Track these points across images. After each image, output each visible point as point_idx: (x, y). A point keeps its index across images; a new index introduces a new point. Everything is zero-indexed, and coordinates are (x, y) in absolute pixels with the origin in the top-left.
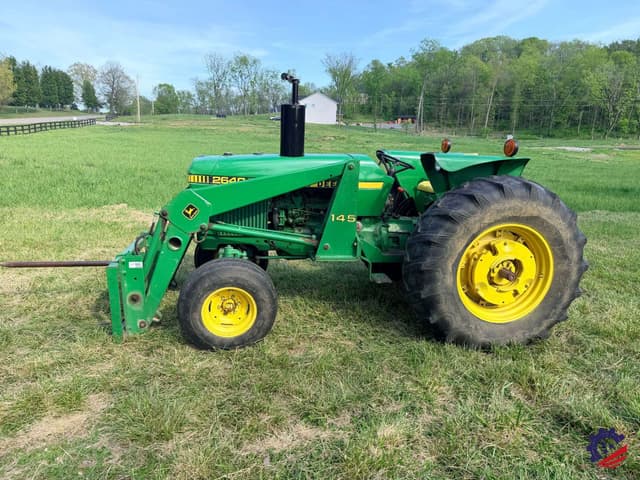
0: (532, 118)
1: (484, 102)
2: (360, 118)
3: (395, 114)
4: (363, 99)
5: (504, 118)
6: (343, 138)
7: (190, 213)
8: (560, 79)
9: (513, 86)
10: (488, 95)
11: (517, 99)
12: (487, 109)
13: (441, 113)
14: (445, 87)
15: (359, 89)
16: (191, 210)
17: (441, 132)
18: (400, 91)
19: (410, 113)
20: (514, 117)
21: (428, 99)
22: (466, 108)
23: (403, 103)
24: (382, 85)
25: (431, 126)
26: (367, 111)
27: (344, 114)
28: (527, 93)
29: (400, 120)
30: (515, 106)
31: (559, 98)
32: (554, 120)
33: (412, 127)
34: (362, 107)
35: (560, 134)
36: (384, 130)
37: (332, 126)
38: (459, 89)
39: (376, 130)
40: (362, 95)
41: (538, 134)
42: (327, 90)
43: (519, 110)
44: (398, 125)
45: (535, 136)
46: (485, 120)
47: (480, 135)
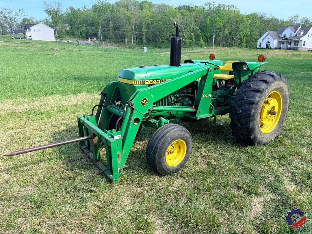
0: (151, 39)
1: (130, 31)
2: (68, 38)
3: (87, 36)
4: (68, 27)
5: (139, 39)
6: (64, 49)
7: (144, 103)
8: (161, 21)
9: (142, 23)
10: (131, 27)
11: (144, 30)
12: (132, 34)
13: (110, 36)
14: (111, 23)
15: (65, 22)
16: (145, 101)
17: (112, 45)
18: (88, 24)
19: (95, 36)
20: (144, 38)
21: (103, 29)
22: (122, 34)
23: (90, 30)
24: (79, 20)
25: (106, 43)
26: (71, 34)
27: (59, 35)
28: (148, 27)
29: (90, 39)
30: (144, 33)
31: (162, 30)
32: (161, 40)
33: (97, 42)
34: (68, 32)
35: (164, 47)
36: (83, 44)
37: (53, 42)
38: (117, 24)
39: (78, 44)
40: (67, 25)
41: (155, 47)
42: (44, 21)
43: (146, 35)
44: (89, 41)
45: (154, 48)
46: (131, 40)
47: (130, 47)
